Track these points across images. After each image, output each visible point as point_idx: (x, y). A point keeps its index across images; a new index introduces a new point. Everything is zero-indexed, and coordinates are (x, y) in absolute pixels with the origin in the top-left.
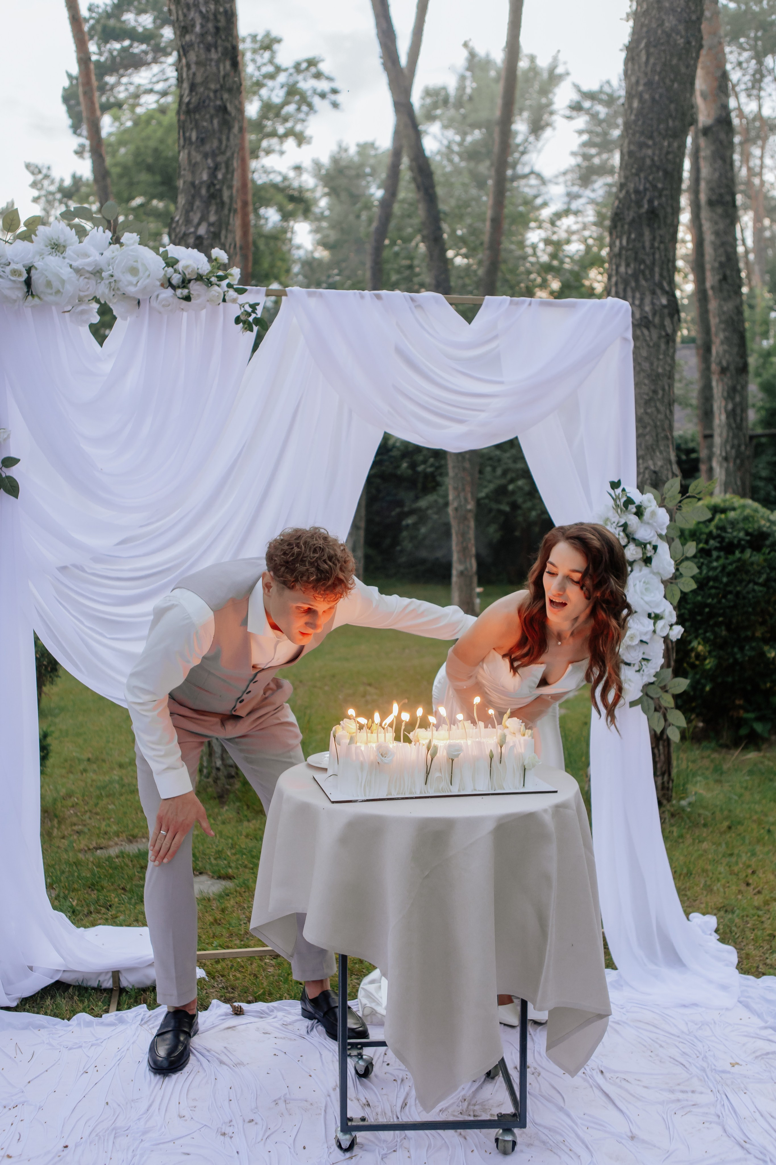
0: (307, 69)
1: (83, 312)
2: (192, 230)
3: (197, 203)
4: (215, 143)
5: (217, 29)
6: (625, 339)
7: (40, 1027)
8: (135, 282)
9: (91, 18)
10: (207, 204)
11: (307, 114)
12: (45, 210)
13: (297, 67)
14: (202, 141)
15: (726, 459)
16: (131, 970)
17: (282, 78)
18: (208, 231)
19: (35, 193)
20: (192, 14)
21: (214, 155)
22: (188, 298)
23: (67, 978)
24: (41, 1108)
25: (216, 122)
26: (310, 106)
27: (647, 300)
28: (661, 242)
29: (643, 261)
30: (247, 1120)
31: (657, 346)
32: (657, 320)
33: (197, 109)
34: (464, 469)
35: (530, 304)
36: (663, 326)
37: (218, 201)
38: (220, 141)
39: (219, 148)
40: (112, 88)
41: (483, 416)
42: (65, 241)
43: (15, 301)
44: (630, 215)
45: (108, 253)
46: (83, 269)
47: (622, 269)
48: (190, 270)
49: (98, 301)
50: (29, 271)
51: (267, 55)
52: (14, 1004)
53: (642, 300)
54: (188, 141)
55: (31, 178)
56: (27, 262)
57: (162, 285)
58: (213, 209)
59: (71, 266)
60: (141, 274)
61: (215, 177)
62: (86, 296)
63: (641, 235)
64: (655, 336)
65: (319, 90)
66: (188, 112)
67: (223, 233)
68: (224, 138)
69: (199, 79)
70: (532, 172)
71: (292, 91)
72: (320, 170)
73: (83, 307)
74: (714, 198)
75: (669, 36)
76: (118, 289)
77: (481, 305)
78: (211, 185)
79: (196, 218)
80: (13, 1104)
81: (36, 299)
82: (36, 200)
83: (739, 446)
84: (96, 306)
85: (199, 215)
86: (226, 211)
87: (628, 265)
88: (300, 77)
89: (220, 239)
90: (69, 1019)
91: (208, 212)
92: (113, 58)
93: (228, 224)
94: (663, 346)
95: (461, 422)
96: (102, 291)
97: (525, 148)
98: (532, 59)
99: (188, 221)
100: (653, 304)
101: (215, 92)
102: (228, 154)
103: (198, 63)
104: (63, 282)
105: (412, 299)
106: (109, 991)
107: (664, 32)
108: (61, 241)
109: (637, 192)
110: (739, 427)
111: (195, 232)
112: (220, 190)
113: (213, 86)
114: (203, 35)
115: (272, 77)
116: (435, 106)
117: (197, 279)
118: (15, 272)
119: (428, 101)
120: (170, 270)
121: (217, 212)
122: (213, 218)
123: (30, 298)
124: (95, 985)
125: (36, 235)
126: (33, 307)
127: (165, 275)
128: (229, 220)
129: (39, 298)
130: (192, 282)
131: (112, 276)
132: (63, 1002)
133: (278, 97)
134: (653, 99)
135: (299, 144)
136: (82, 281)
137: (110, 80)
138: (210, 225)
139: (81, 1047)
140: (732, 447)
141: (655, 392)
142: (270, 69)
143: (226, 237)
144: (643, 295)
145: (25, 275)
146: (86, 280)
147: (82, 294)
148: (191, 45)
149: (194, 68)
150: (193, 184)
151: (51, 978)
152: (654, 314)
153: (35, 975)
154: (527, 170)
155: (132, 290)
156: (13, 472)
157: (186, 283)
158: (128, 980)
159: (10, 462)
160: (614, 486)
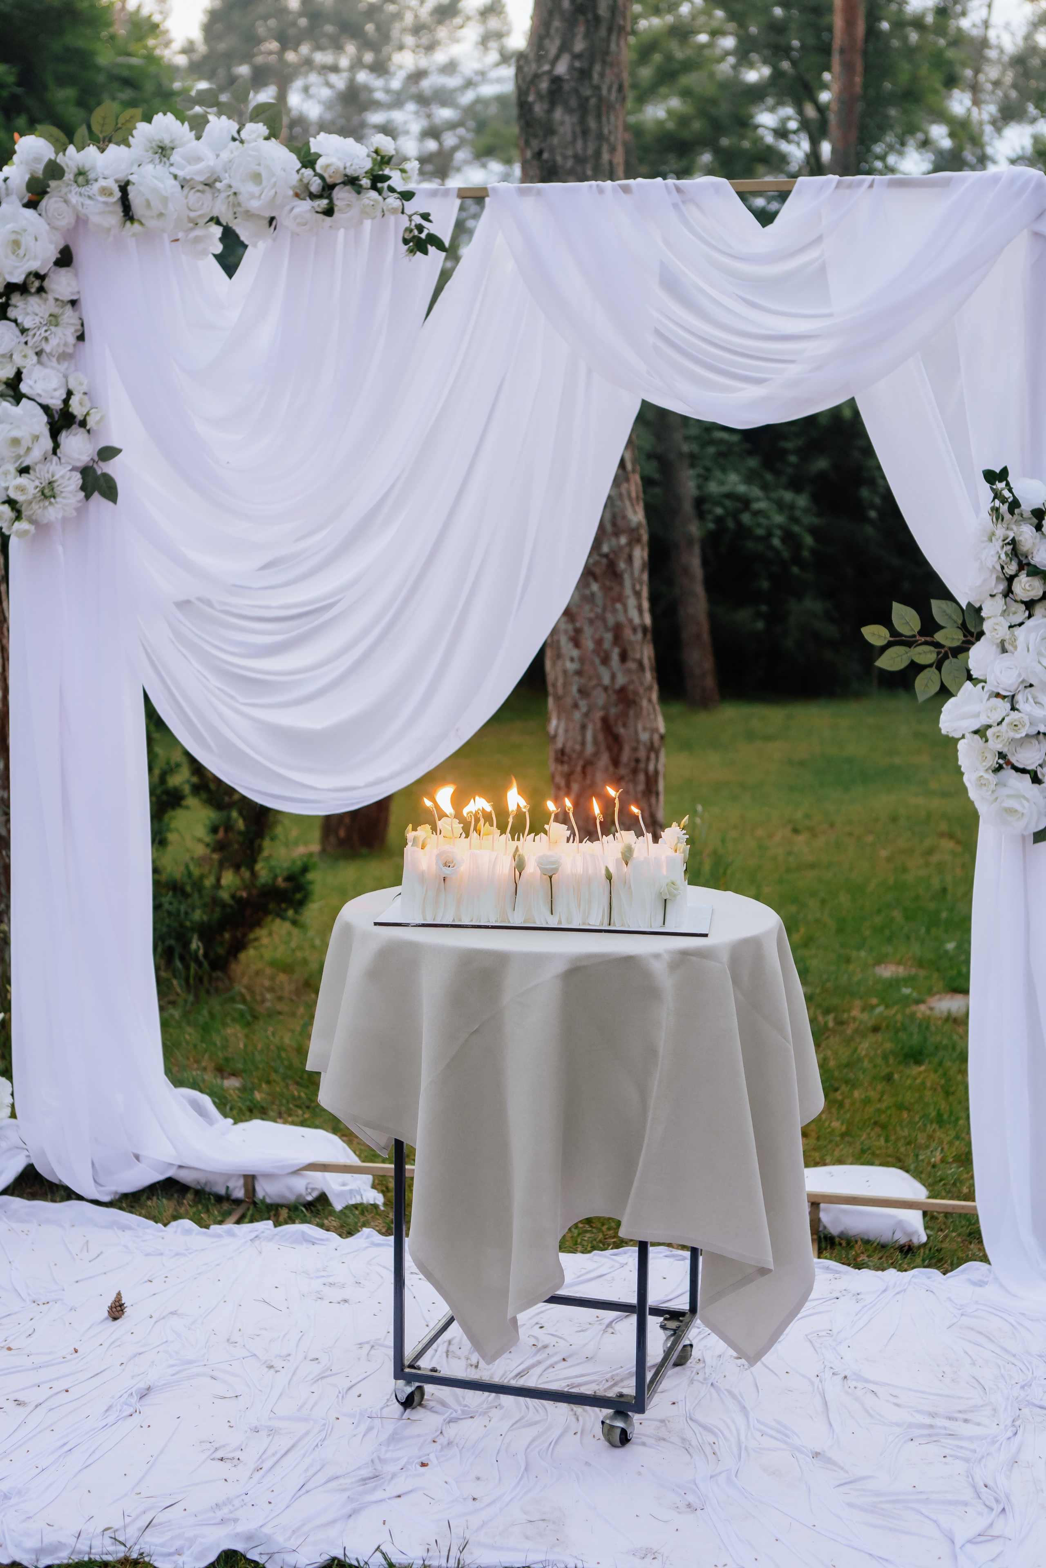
1: (197, 240)
2: (546, 68)
6: (1037, 234)
7: (124, 1228)
8: (257, 194)
10: (571, 23)
16: (272, 1176)
18: (571, 68)
22: (329, 212)
23: (185, 1177)
24: (73, 1309)
30: (310, 1357)
35: (871, 186)
37: (590, 16)
41: (792, 370)
42: (172, 141)
43: (108, 230)
45: (225, 155)
46: (192, 179)
48: (331, 170)
49: (218, 223)
50: (124, 187)
52: (106, 1199)
56: (122, 176)
57: (297, 195)
58: (581, 30)
59: (175, 177)
60: (264, 182)
62: (200, 216)
67: (597, 68)
73: (197, 232)
76: (239, 204)
77: (789, 192)
79: (553, 48)
80: (45, 1300)
81: (136, 226)
84: (217, 231)
85: (557, 42)
86: (603, 32)
89: (590, 77)
90: (165, 1225)
91: (573, 36)
93: (606, 52)
95: (758, 381)
96: (220, 209)
99: (540, 54)
104: (165, 200)
105: (678, 190)
106: (238, 1202)
108: (167, 142)
111: (550, 72)
117: (344, 183)
118: (105, 191)
120: (308, 172)
121: (587, 36)
122: (579, 46)
123: (128, 224)
124: (222, 1191)
125: (133, 136)
126: (134, 235)
127: (301, 180)
128: (608, 46)
129: (141, 223)
130: (337, 188)
131: (230, 186)
132: (167, 1205)
136: (193, 197)
138: (576, 57)
139: (161, 1254)
143: (602, 75)
145: (118, 194)
146: (199, 194)
147: (192, 214)
151: (162, 1174)
153: (141, 1166)
155: (254, 205)
156: (111, 468)
157: (328, 189)
158: (266, 1191)
159: (108, 453)
160: (991, 477)
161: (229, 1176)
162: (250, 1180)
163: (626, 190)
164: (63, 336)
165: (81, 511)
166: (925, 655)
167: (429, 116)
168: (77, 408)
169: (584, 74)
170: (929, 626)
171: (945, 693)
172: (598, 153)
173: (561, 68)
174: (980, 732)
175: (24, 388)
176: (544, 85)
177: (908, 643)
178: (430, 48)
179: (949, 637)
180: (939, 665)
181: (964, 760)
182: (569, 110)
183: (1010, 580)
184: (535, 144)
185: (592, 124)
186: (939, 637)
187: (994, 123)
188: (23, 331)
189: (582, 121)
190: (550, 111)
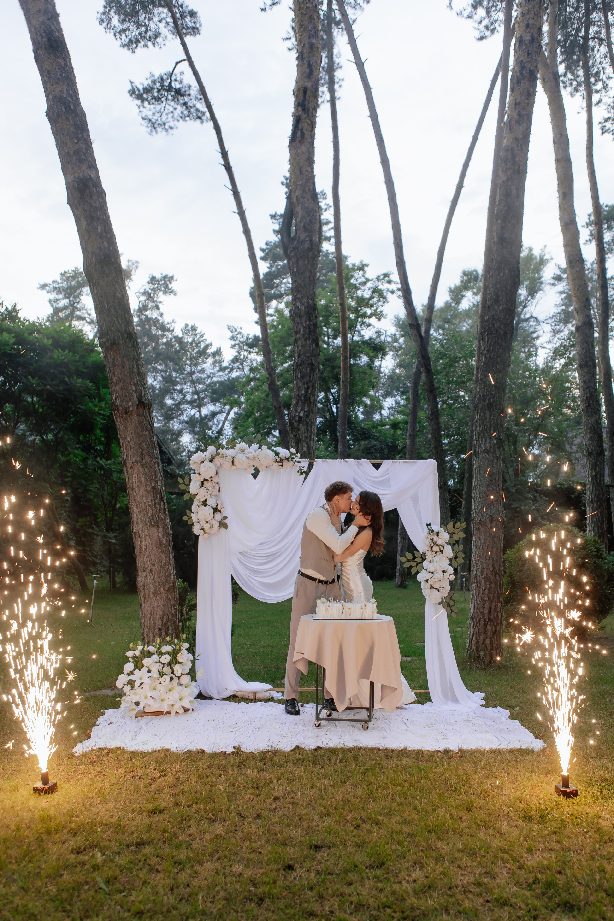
0: (383, 279)
1: (249, 470)
3: (300, 403)
4: (308, 378)
5: (310, 332)
6: (435, 474)
7: (229, 704)
9: (267, 249)
10: (304, 403)
11: (384, 303)
12: (238, 352)
13: (378, 278)
14: (302, 377)
15: (592, 502)
16: (260, 692)
17: (369, 284)
18: (304, 414)
19: (233, 343)
20: (300, 326)
21: (307, 383)
22: (282, 466)
23: (238, 694)
25: (308, 369)
26: (385, 298)
27: (488, 442)
28: (494, 417)
29: (486, 425)
31: (492, 461)
32: (492, 450)
33: (301, 364)
34: (447, 508)
36: (494, 452)
37: (309, 402)
38: (310, 377)
39: (309, 380)
40: (278, 285)
42: (244, 449)
43: (228, 468)
44: (480, 406)
45: (257, 452)
46: (250, 457)
47: (478, 428)
48: (283, 456)
50: (233, 458)
51: (361, 273)
52: (221, 699)
53: (485, 441)
54: (297, 377)
55: (230, 335)
56: (233, 456)
57: (274, 462)
58: (306, 405)
59: (245, 456)
60: (266, 459)
61: (308, 392)
62: (250, 465)
63: (485, 414)
64: (491, 457)
65: (390, 290)
66: (297, 366)
67: (311, 415)
68: (312, 375)
69: (302, 352)
70: (532, 317)
71: (376, 291)
72: (399, 322)
74: (583, 363)
75: (497, 330)
76: (260, 463)
78: (306, 395)
79: (299, 409)
81: (235, 467)
82: (233, 346)
83: (599, 495)
84: (253, 468)
86: (312, 406)
87: (480, 427)
88: (380, 283)
90: (238, 703)
91: (304, 407)
92: (278, 270)
93: (313, 411)
94: (495, 461)
96: (255, 463)
97: (526, 304)
98: (531, 249)
99: (296, 410)
100: (490, 443)
101: (308, 357)
102: (313, 382)
103: (302, 346)
104: (242, 461)
107: (495, 329)
109: (483, 395)
110: (599, 485)
111: (298, 415)
112: (310, 397)
113: (307, 355)
114: (304, 335)
115: (364, 283)
116: (469, 281)
117: (285, 459)
118: (228, 459)
119: (465, 278)
120: (277, 456)
122: (306, 409)
123: (233, 466)
124: (247, 697)
127: (275, 458)
128: (313, 409)
131: (258, 459)
133: (367, 295)
134: (490, 357)
135: (379, 319)
137: (277, 281)
138: (305, 412)
139: (242, 708)
140: (595, 496)
141: (491, 481)
142: (363, 280)
144: (486, 439)
145: (231, 460)
146: (250, 460)
148: (299, 338)
149: (300, 347)
150: (298, 395)
151: (233, 693)
152: (491, 448)
153: (228, 691)
154: (528, 316)
155: (264, 463)
156: (226, 521)
157: (281, 461)
158: (258, 696)
159: (225, 518)
160: (428, 525)
161: (249, 692)
162: (255, 693)
163: (346, 462)
164: (215, 491)
165: (218, 531)
166: (414, 564)
167: (195, 387)
168: (219, 508)
169: (307, 416)
170: (414, 558)
171: (418, 572)
172: (311, 436)
173: (301, 414)
174: (427, 581)
175: (207, 502)
176: (297, 418)
177: (410, 561)
178: (196, 365)
179: (419, 560)
180: (416, 566)
181: (422, 587)
182: (303, 425)
183: (432, 547)
184: (294, 433)
185: (309, 429)
186: (416, 560)
187: (382, 396)
188: (207, 490)
189: (307, 427)
190: (299, 425)
